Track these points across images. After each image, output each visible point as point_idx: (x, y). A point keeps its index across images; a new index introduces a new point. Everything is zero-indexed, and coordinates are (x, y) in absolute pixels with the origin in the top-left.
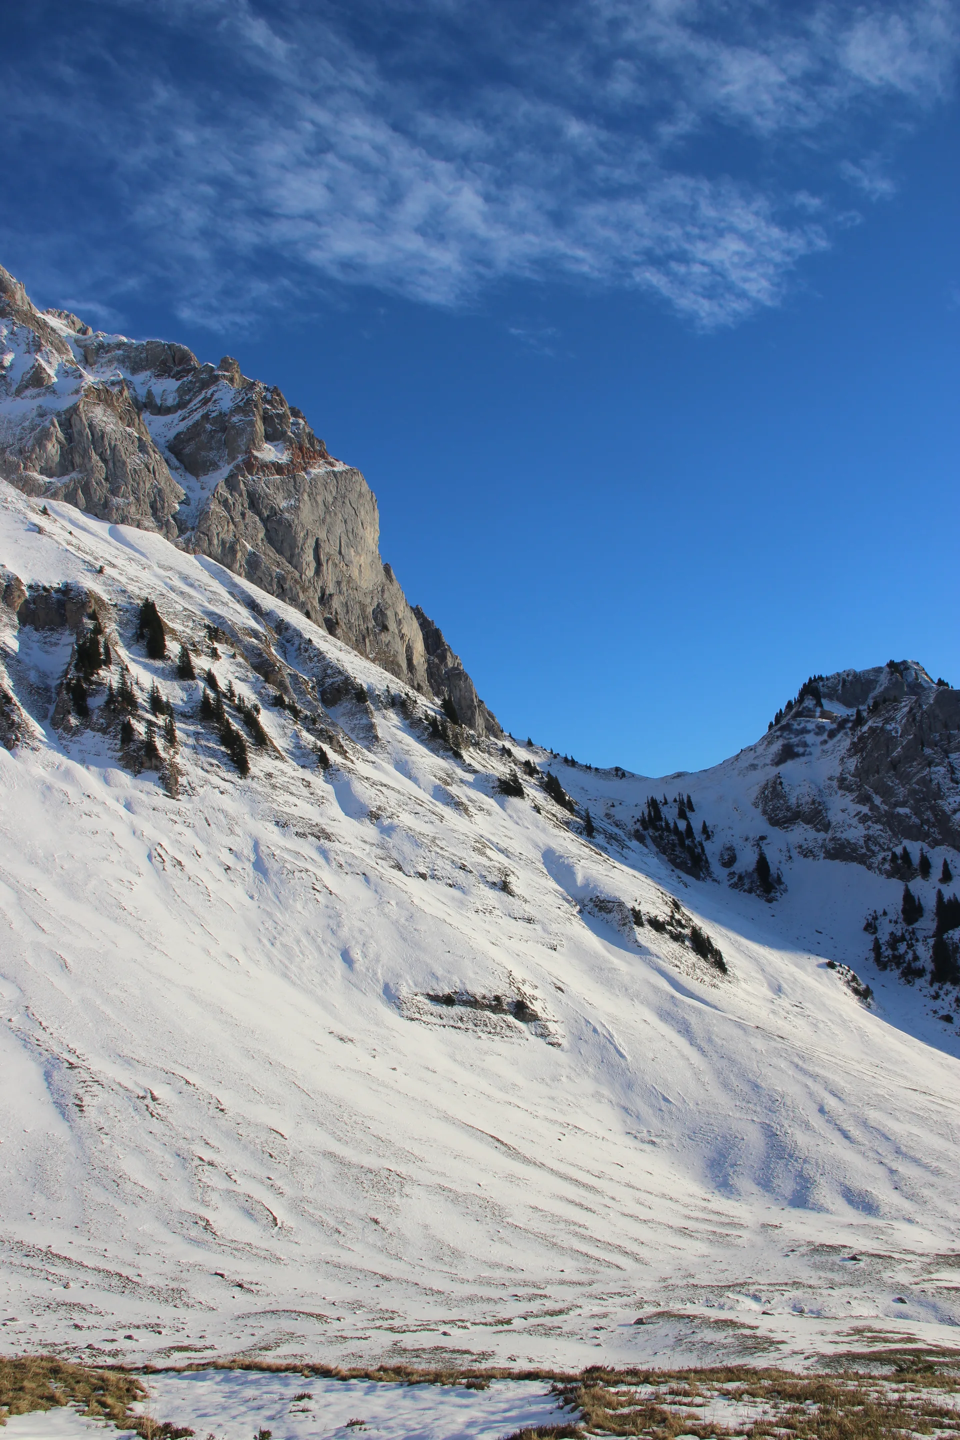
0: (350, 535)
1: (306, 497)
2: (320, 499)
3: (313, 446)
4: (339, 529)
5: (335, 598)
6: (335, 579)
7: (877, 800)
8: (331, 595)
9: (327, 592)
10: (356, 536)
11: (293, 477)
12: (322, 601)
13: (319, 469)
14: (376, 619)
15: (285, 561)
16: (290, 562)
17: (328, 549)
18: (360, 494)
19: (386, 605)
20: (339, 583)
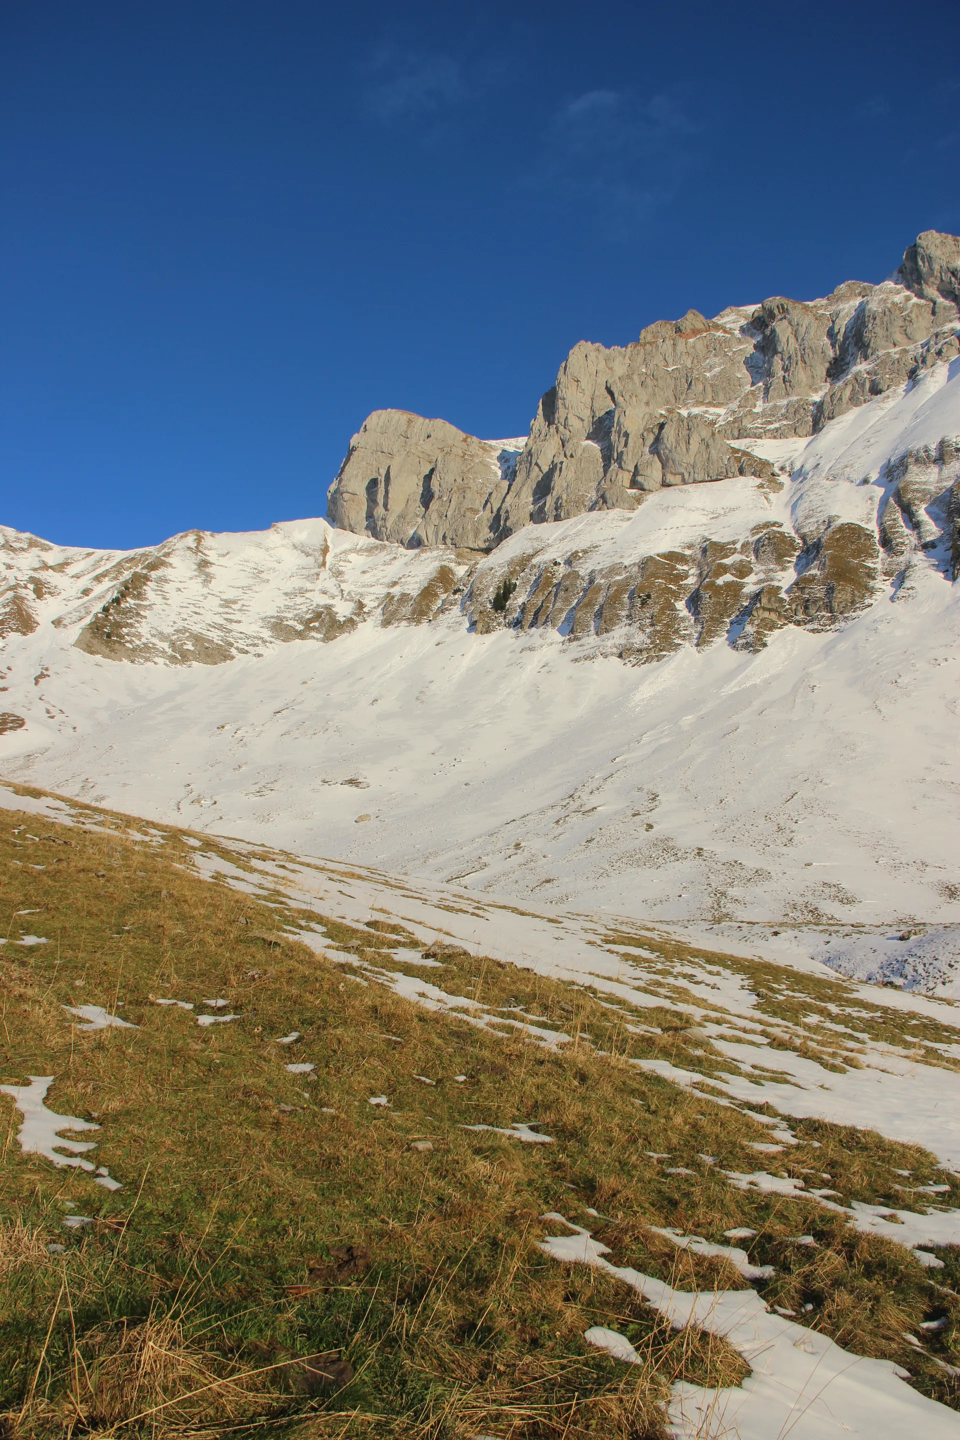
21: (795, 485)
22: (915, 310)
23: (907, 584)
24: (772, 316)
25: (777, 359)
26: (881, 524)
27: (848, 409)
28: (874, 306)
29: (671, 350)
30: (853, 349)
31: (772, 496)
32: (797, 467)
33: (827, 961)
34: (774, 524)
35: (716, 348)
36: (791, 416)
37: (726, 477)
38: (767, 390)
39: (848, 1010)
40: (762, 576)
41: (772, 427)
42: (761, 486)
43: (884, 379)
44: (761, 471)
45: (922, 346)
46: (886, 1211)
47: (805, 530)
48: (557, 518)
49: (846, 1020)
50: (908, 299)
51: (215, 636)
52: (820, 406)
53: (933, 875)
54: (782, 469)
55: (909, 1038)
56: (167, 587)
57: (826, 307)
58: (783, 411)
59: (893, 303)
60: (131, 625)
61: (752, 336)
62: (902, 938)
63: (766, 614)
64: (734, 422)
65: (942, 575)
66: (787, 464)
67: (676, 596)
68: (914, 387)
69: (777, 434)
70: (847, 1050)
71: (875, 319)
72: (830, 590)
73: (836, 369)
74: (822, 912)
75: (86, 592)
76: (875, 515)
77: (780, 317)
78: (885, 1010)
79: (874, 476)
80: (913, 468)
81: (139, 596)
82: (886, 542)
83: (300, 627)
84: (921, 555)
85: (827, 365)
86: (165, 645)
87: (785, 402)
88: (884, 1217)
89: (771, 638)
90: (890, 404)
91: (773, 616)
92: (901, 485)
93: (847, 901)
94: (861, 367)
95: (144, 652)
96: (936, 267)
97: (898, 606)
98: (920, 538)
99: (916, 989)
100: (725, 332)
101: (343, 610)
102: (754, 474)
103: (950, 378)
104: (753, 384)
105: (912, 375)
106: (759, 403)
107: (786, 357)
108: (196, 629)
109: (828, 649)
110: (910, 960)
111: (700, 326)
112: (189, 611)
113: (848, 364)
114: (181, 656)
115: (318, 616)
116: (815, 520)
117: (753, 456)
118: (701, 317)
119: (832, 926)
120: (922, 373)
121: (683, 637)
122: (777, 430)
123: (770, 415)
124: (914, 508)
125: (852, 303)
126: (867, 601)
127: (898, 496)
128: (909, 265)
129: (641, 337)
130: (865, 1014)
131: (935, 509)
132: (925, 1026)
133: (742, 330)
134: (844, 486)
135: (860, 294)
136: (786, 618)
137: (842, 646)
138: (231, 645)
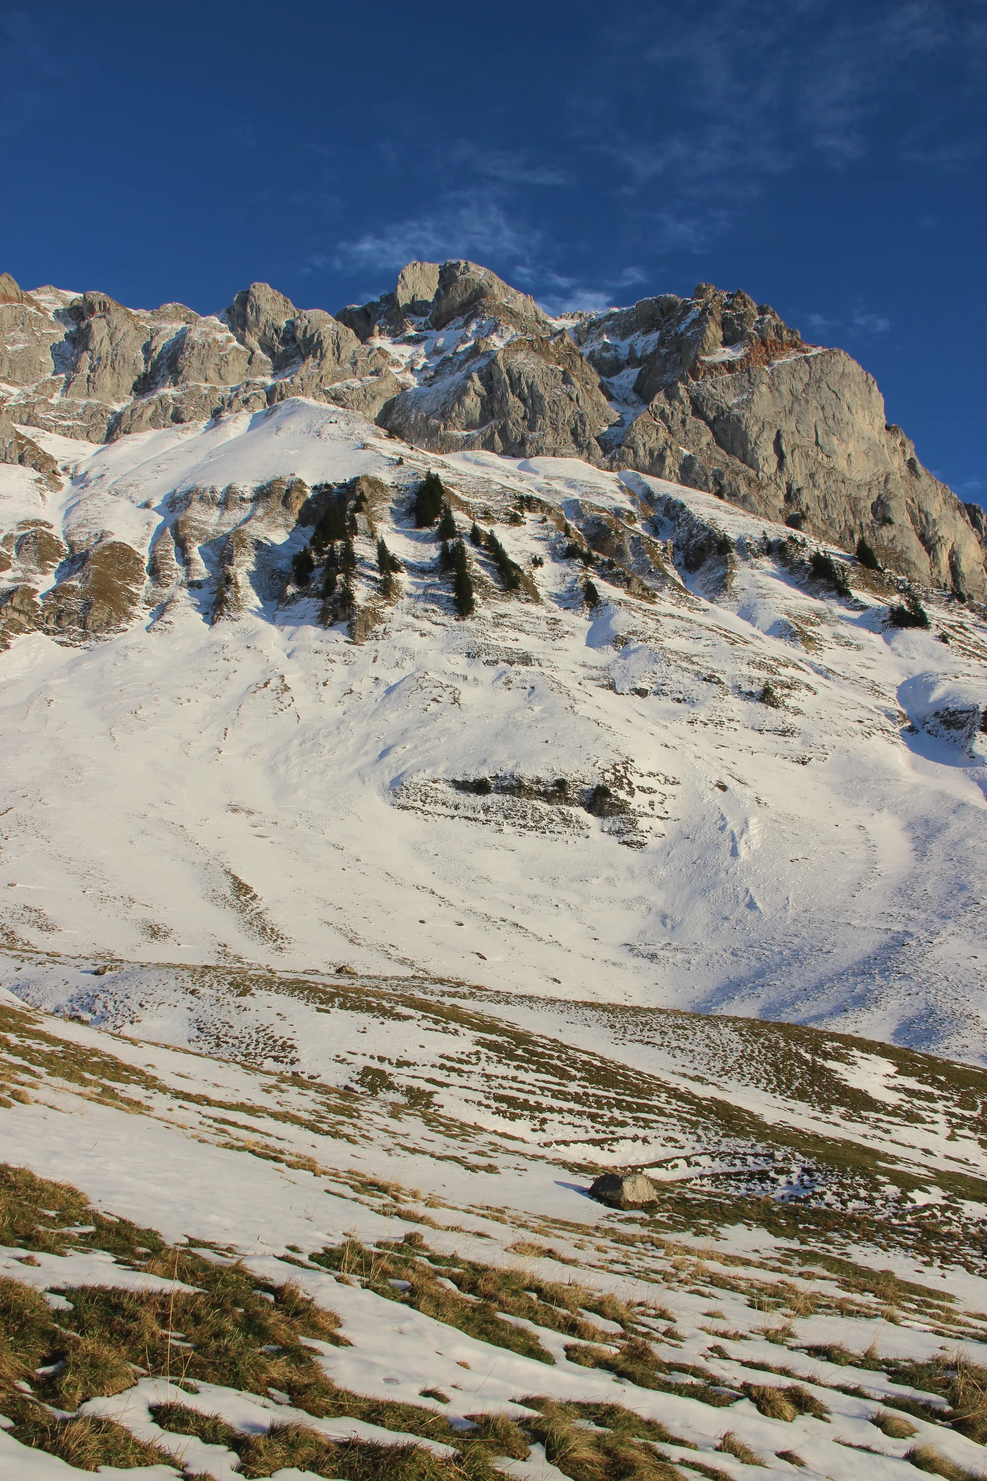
0: (830, 422)
1: (764, 388)
2: (784, 389)
3: (781, 337)
4: (813, 416)
5: (805, 492)
6: (806, 471)
8: (799, 490)
9: (795, 487)
10: (838, 422)
11: (748, 371)
12: (788, 498)
13: (788, 359)
14: (874, 513)
15: (738, 462)
16: (743, 462)
17: (797, 441)
18: (843, 375)
19: (890, 495)
20: (812, 476)
21: (75, 489)
22: (234, 353)
23: (166, 617)
24: (92, 310)
25: (86, 356)
26: (153, 552)
27: (146, 429)
28: (195, 336)
30: (164, 371)
31: (48, 495)
32: (81, 471)
33: (15, 989)
34: (44, 524)
35: (24, 322)
36: (86, 418)
37: (4, 461)
38: (68, 384)
39: (29, 1042)
40: (19, 574)
41: (65, 423)
42: (39, 481)
43: (189, 409)
44: (42, 465)
45: (232, 390)
46: (23, 1252)
47: (75, 538)
49: (24, 1052)
50: (229, 340)
52: (118, 417)
53: (139, 913)
54: (65, 469)
55: (87, 1075)
57: (148, 320)
58: (80, 410)
59: (214, 340)
61: (66, 324)
62: (97, 973)
63: (15, 615)
64: (25, 406)
65: (201, 616)
66: (72, 466)
68: (215, 426)
69: (69, 432)
70: (18, 1082)
71: (193, 348)
72: (88, 606)
73: (143, 386)
74: (18, 936)
76: (149, 541)
77: (99, 314)
78: (67, 1044)
79: (157, 503)
80: (196, 506)
82: (154, 571)
84: (185, 592)
85: (136, 378)
87: (84, 402)
89: (17, 641)
90: (189, 436)
91: (23, 619)
92: (181, 519)
93: (47, 928)
94: (168, 391)
96: (263, 320)
97: (153, 636)
98: (188, 575)
99: (103, 1026)
100: (38, 309)
102: (34, 466)
103: (251, 428)
104: (55, 373)
105: (216, 414)
106: (57, 395)
107: (96, 357)
109: (73, 665)
110: (102, 996)
111: (13, 294)
113: (157, 384)
116: (87, 530)
117: (38, 448)
118: (16, 286)
119: (27, 952)
120: (226, 415)
122: (69, 428)
123: (66, 411)
124: (189, 544)
125: (175, 325)
126: (123, 625)
127: (176, 529)
128: (238, 308)
130: (46, 1048)
131: (209, 551)
132: (106, 1064)
133: (57, 313)
134: (125, 504)
135: (184, 319)
136: (36, 624)
137: (88, 666)
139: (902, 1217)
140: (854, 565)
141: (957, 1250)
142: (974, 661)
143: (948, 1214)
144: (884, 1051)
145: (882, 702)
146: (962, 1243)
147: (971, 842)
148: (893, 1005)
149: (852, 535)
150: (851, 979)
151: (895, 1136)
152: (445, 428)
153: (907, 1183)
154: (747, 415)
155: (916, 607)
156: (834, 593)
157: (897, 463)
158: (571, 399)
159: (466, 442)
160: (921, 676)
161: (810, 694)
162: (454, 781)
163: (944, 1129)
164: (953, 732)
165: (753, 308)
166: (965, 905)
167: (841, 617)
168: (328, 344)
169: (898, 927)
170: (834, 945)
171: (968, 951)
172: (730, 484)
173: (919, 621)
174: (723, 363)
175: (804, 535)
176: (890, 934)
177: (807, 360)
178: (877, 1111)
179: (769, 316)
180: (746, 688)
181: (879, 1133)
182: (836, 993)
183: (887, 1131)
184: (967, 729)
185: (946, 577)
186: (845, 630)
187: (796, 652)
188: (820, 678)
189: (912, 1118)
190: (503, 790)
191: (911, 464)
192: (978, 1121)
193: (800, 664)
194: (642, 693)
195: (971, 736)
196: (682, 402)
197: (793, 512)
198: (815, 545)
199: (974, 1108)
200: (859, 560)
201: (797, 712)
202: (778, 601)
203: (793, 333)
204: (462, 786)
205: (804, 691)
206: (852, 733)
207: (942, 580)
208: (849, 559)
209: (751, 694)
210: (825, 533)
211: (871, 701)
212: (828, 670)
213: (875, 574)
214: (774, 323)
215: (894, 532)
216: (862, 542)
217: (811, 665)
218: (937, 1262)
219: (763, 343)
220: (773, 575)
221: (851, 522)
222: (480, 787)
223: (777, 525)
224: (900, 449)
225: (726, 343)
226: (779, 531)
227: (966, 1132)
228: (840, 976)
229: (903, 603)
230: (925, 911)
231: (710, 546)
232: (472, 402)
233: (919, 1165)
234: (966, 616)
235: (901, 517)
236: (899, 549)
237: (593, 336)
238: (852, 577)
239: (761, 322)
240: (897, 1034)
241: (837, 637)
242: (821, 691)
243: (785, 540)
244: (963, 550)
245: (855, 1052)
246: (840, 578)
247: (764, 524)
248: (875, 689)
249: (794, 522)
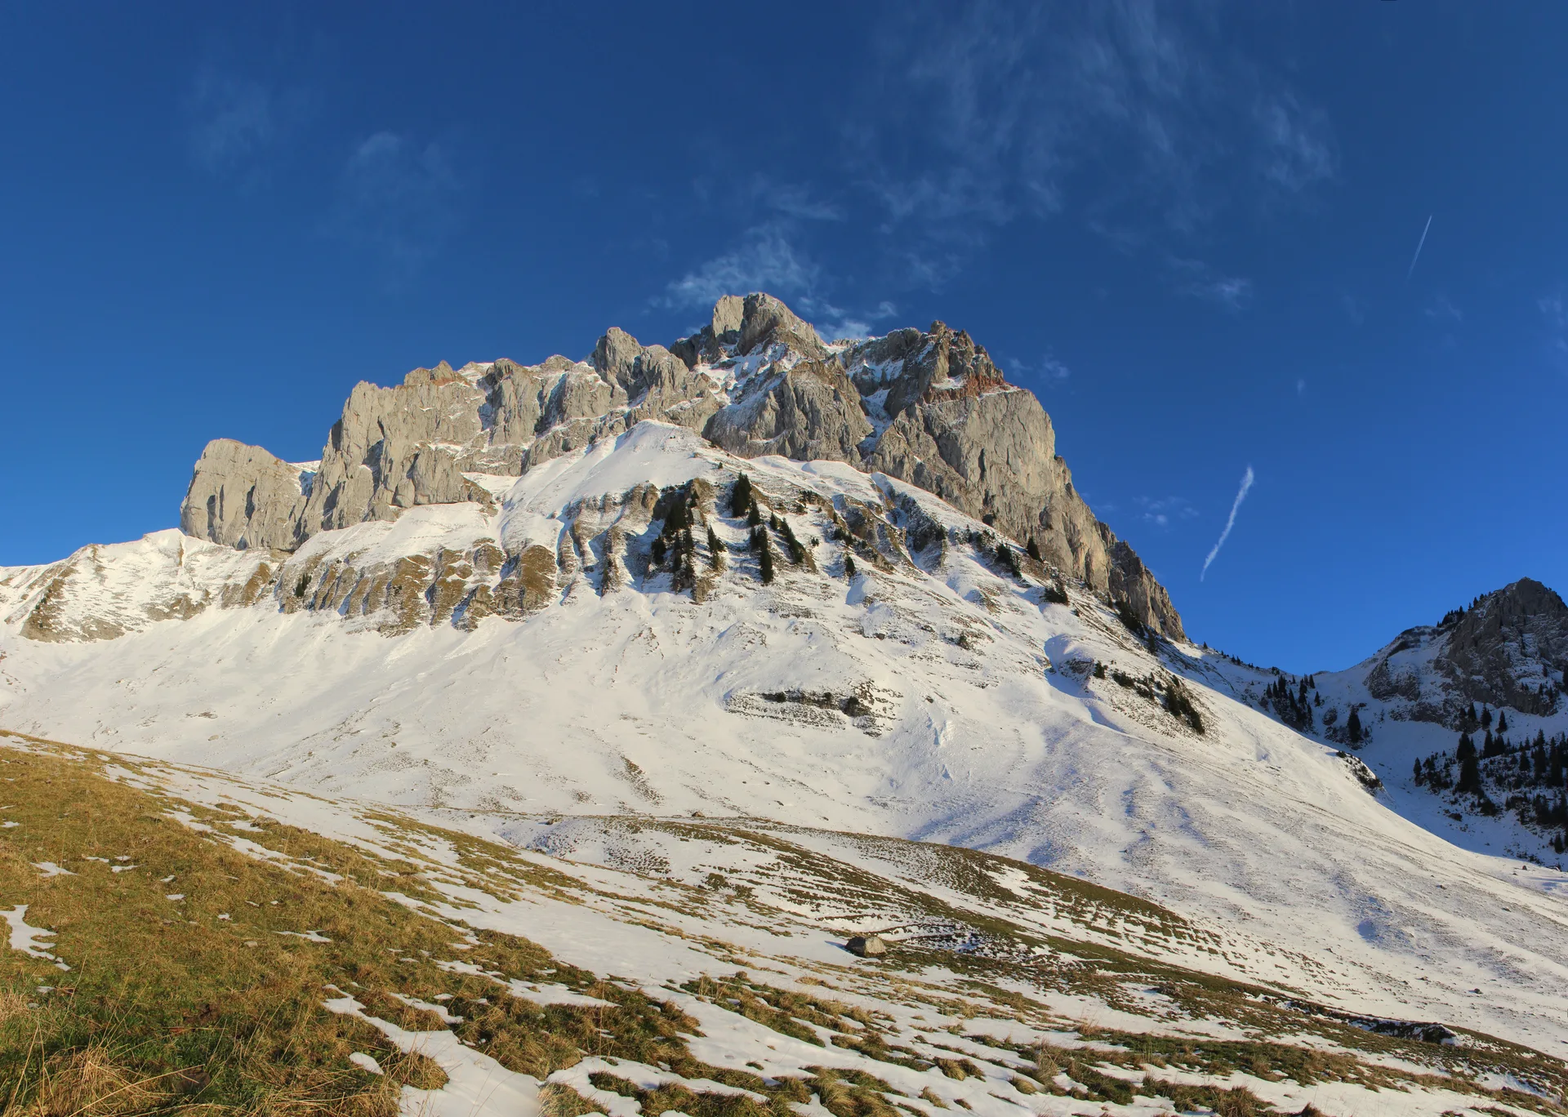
0: (1018, 447)
1: (975, 415)
2: (989, 417)
3: (989, 374)
4: (1007, 442)
5: (997, 498)
6: (998, 483)
7: (1459, 671)
8: (993, 496)
9: (990, 494)
10: (1024, 449)
11: (965, 399)
12: (986, 502)
13: (992, 393)
14: (1041, 520)
15: (953, 471)
16: (957, 471)
17: (995, 459)
18: (1030, 412)
19: (1053, 509)
20: (1002, 487)
21: (506, 512)
22: (600, 391)
23: (572, 594)
24: (500, 374)
25: (501, 410)
26: (559, 549)
27: (546, 459)
28: (572, 380)
29: (426, 393)
30: (554, 412)
31: (489, 519)
32: (507, 499)
33: (503, 835)
34: (489, 540)
35: (459, 395)
36: (507, 458)
37: (459, 501)
38: (492, 437)
39: (514, 865)
40: (478, 578)
41: (493, 465)
42: (482, 510)
43: (573, 440)
44: (483, 499)
45: (602, 420)
46: (530, 984)
47: (509, 547)
48: (340, 527)
49: (512, 871)
50: (596, 380)
51: (110, 619)
52: (527, 454)
53: (570, 786)
54: (498, 499)
55: (547, 884)
56: (77, 588)
57: (538, 373)
58: (502, 454)
59: (586, 381)
60: (55, 617)
61: (485, 389)
62: (548, 823)
63: (478, 605)
64: (467, 458)
65: (595, 591)
66: (502, 496)
67: (419, 588)
68: (592, 450)
69: (497, 472)
70: (512, 889)
71: (572, 390)
72: (522, 592)
73: (542, 426)
74: (501, 804)
75: (24, 597)
76: (556, 542)
77: (506, 376)
78: (536, 866)
79: (559, 513)
80: (584, 512)
81: (59, 596)
82: (561, 563)
83: (167, 610)
84: (583, 575)
85: (536, 422)
86: (78, 629)
87: (504, 447)
88: (529, 988)
89: (482, 622)
90: (575, 460)
91: (483, 607)
92: (576, 523)
93: (517, 798)
94: (558, 427)
95: (65, 634)
96: (618, 359)
97: (565, 608)
98: (583, 563)
99: (554, 854)
100: (466, 383)
101: (195, 597)
102: (478, 501)
103: (616, 449)
104: (483, 429)
105: (592, 440)
106: (486, 445)
107: (507, 411)
108: (97, 615)
109: (517, 634)
110: (552, 837)
111: (448, 376)
112: (91, 603)
113: (550, 423)
114: (89, 635)
115: (179, 601)
116: (516, 540)
117: (478, 487)
118: (450, 368)
119: (506, 814)
120: (599, 440)
121: (422, 618)
122: (497, 468)
123: (492, 456)
124: (582, 541)
125: (557, 374)
126: (545, 603)
127: (573, 530)
128: (600, 352)
129: (405, 380)
130: (524, 868)
131: (596, 544)
132: (557, 877)
133: (479, 383)
134: (538, 517)
135: (564, 368)
136: (492, 609)
137: (527, 632)
138: (122, 625)
139: (1028, 962)
140: (1025, 555)
141: (1054, 981)
142: (1093, 630)
143: (1052, 960)
144: (1022, 866)
145: (1034, 651)
146: (1057, 977)
147: (1081, 745)
148: (1029, 839)
149: (1025, 534)
150: (1005, 823)
151: (1025, 916)
152: (751, 438)
153: (1031, 942)
154: (962, 434)
155: (1061, 590)
156: (1010, 574)
157: (1059, 485)
158: (840, 414)
159: (766, 448)
160: (1060, 636)
161: (990, 642)
162: (764, 694)
163: (1052, 912)
164: (1077, 675)
165: (971, 347)
166: (1074, 782)
167: (1013, 591)
168: (665, 374)
169: (1034, 793)
170: (996, 802)
171: (1074, 809)
172: (947, 487)
173: (1062, 599)
174: (948, 391)
175: (994, 531)
176: (1030, 797)
177: (1006, 396)
178: (1016, 901)
179: (982, 355)
180: (949, 635)
181: (1016, 914)
182: (996, 831)
183: (1021, 913)
184: (1085, 674)
185: (1082, 572)
186: (1015, 600)
187: (981, 612)
188: (997, 632)
189: (1036, 906)
190: (793, 699)
191: (1068, 487)
192: (1071, 908)
193: (985, 621)
194: (881, 637)
195: (1087, 678)
196: (917, 420)
197: (988, 512)
198: (1001, 539)
199: (1070, 901)
200: (1028, 552)
201: (981, 653)
202: (974, 577)
203: (998, 372)
204: (769, 697)
205: (986, 640)
206: (1015, 670)
207: (1080, 574)
208: (1022, 551)
209: (952, 640)
210: (1008, 530)
211: (1028, 650)
212: (1003, 627)
213: (1037, 563)
214: (985, 362)
215: (1053, 535)
216: (1031, 540)
217: (992, 622)
218: (1043, 988)
219: (977, 378)
220: (971, 558)
221: (1025, 524)
222: (779, 698)
223: (977, 521)
224: (1062, 474)
225: (951, 374)
226: (977, 526)
227: (1065, 914)
228: (998, 821)
229: (1054, 586)
230: (1050, 784)
231: (931, 533)
232: (769, 416)
233: (1039, 932)
234: (1091, 600)
235: (1058, 526)
236: (1054, 547)
237: (856, 361)
238: (1023, 564)
239: (976, 359)
240: (1030, 857)
241: (1010, 604)
242: (997, 640)
243: (981, 533)
244: (1095, 554)
245: (1005, 867)
246: (1015, 564)
247: (968, 520)
248: (1031, 642)
249: (988, 520)
